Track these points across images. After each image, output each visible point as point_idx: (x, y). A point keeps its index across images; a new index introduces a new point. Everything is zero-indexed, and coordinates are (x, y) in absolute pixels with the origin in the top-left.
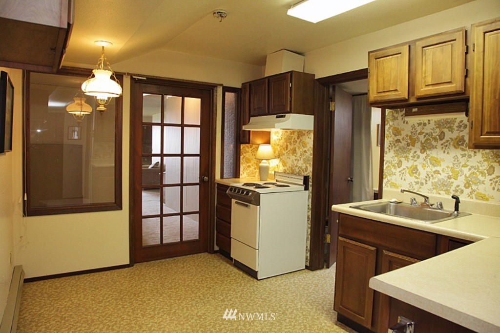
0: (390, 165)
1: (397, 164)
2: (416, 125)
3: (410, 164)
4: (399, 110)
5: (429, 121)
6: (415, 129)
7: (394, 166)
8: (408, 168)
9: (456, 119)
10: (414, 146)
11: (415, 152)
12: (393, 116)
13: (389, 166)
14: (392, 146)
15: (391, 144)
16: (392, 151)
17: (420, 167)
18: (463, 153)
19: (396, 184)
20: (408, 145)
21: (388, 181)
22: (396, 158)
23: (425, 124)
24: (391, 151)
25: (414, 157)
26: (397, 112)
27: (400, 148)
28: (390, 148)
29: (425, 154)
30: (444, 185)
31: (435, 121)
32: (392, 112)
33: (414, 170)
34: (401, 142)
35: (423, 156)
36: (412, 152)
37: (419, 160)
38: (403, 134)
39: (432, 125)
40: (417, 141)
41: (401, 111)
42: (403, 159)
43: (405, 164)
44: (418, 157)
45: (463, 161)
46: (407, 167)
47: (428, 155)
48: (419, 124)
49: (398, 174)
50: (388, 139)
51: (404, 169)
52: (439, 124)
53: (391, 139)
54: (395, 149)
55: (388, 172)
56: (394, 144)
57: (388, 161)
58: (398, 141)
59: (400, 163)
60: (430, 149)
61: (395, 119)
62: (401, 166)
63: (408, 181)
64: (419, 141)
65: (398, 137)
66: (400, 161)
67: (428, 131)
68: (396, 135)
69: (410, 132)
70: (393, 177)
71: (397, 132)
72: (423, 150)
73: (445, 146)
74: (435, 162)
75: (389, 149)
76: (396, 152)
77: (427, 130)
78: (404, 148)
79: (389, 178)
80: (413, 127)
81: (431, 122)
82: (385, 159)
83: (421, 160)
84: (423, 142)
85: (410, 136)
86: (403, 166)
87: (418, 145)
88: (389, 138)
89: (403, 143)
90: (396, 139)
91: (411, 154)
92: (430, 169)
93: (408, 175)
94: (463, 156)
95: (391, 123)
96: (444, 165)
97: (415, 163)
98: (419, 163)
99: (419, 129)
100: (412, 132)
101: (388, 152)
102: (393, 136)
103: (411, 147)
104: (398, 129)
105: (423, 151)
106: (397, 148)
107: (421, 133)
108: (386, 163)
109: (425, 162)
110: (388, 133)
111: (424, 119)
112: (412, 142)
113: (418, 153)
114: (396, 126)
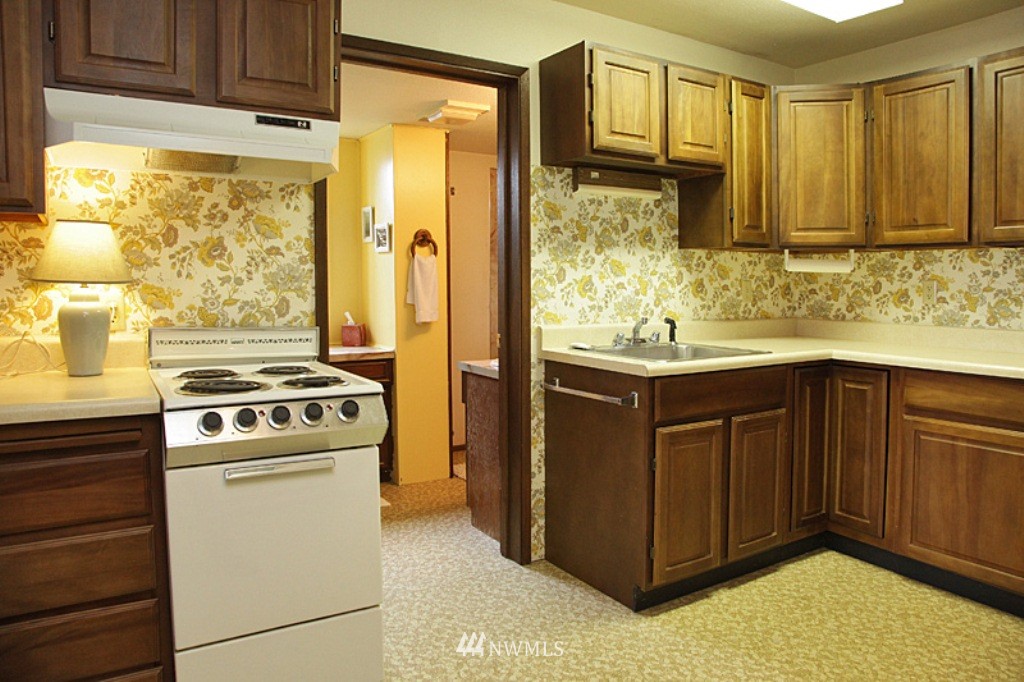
0: (542, 278)
1: (557, 275)
2: (587, 203)
3: (580, 273)
4: (555, 168)
5: (606, 197)
6: (585, 210)
7: (550, 280)
8: (577, 282)
9: (641, 199)
10: (584, 241)
11: (587, 252)
12: (545, 179)
13: (539, 281)
14: (545, 240)
15: (542, 235)
16: (545, 250)
17: (595, 280)
18: (651, 253)
19: (555, 316)
20: (575, 238)
21: (541, 311)
22: (554, 264)
23: (600, 203)
24: (543, 249)
25: (585, 261)
26: (552, 173)
27: (560, 244)
28: (541, 243)
29: (602, 257)
30: (631, 306)
31: (615, 200)
32: (542, 171)
33: (587, 286)
34: (561, 233)
35: (599, 259)
36: (583, 251)
37: (594, 267)
38: (566, 216)
39: (610, 206)
40: (588, 233)
41: (560, 172)
42: (566, 266)
43: (571, 275)
44: (593, 261)
45: (651, 265)
46: (575, 280)
47: (607, 258)
48: (592, 202)
49: (558, 295)
50: (535, 225)
51: (570, 284)
52: (621, 206)
53: (542, 225)
54: (551, 246)
55: (540, 292)
56: (549, 237)
57: (537, 271)
58: (556, 230)
59: (561, 275)
60: (609, 246)
61: (548, 185)
62: (564, 279)
63: (578, 307)
64: (592, 231)
65: (556, 223)
66: (562, 270)
67: (606, 215)
68: (551, 219)
69: (576, 214)
70: (551, 302)
71: (553, 212)
72: (600, 248)
73: (629, 243)
74: (618, 269)
75: (540, 247)
76: (553, 251)
77: (605, 212)
78: (568, 245)
79: (541, 304)
80: (581, 204)
81: (609, 200)
82: (532, 266)
83: (597, 266)
84: (599, 233)
85: (577, 222)
86: (568, 279)
87: (591, 239)
88: (538, 223)
89: (566, 235)
90: (551, 225)
91: (581, 256)
92: (612, 281)
93: (576, 294)
94: (652, 257)
95: (541, 193)
96: (629, 273)
97: (589, 272)
98: (593, 272)
99: (591, 209)
100: (580, 215)
101: (536, 250)
102: (546, 218)
103: (579, 242)
104: (555, 206)
105: (599, 250)
106: (555, 244)
107: (595, 218)
108: (535, 275)
109: (602, 270)
110: (535, 212)
111: (599, 192)
112: (581, 235)
113: (592, 253)
114: (550, 200)
